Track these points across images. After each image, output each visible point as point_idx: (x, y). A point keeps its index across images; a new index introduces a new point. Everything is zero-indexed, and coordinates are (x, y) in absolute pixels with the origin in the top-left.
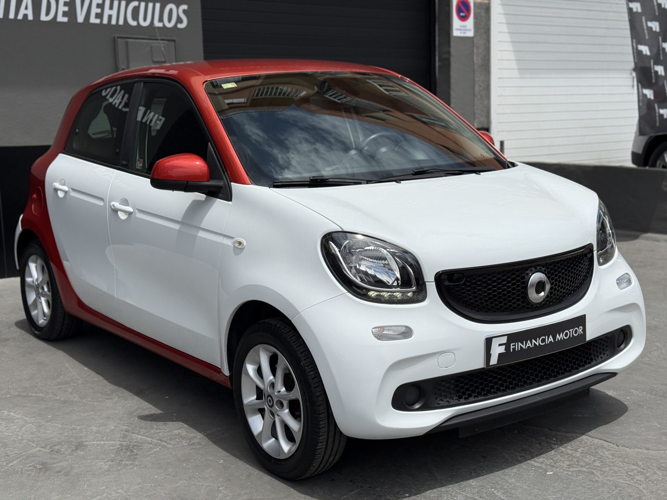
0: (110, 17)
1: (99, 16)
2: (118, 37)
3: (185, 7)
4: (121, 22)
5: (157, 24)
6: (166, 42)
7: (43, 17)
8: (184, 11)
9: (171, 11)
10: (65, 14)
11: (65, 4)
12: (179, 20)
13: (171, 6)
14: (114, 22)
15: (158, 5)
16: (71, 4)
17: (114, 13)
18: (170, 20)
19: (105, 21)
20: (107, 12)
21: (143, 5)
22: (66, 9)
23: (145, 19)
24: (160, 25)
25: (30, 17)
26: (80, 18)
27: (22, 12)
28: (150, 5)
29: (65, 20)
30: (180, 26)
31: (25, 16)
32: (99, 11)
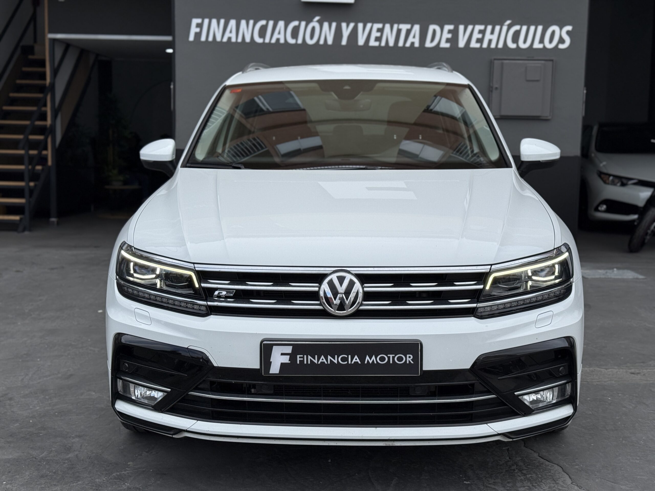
0: (490, 41)
1: (480, 41)
2: (495, 59)
3: (569, 28)
4: (500, 45)
5: (537, 45)
6: (543, 62)
7: (428, 44)
8: (568, 33)
9: (553, 33)
10: (448, 40)
11: (450, 32)
12: (561, 41)
13: (555, 28)
14: (493, 46)
15: (540, 28)
16: (455, 33)
17: (494, 38)
18: (551, 41)
19: (485, 45)
20: (488, 36)
21: (525, 28)
22: (450, 36)
23: (525, 42)
24: (541, 46)
25: (417, 45)
26: (462, 44)
27: (410, 40)
28: (532, 28)
29: (448, 45)
30: (561, 46)
31: (413, 44)
32: (480, 36)
